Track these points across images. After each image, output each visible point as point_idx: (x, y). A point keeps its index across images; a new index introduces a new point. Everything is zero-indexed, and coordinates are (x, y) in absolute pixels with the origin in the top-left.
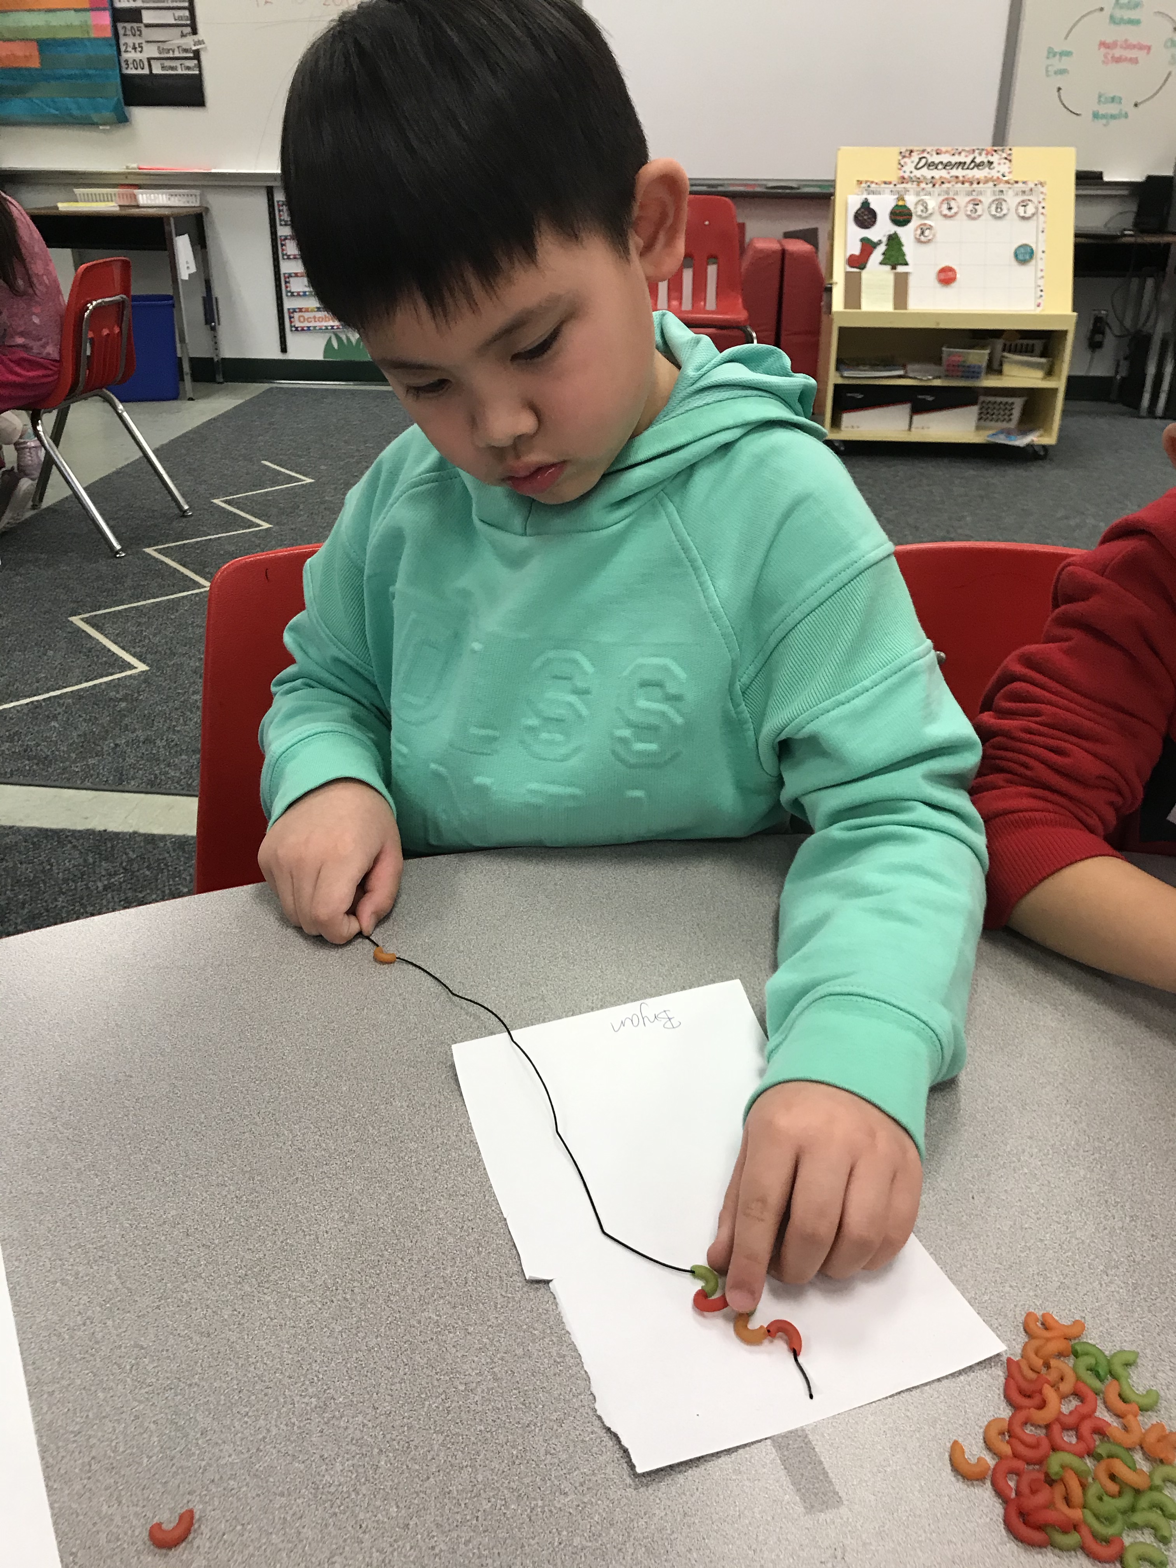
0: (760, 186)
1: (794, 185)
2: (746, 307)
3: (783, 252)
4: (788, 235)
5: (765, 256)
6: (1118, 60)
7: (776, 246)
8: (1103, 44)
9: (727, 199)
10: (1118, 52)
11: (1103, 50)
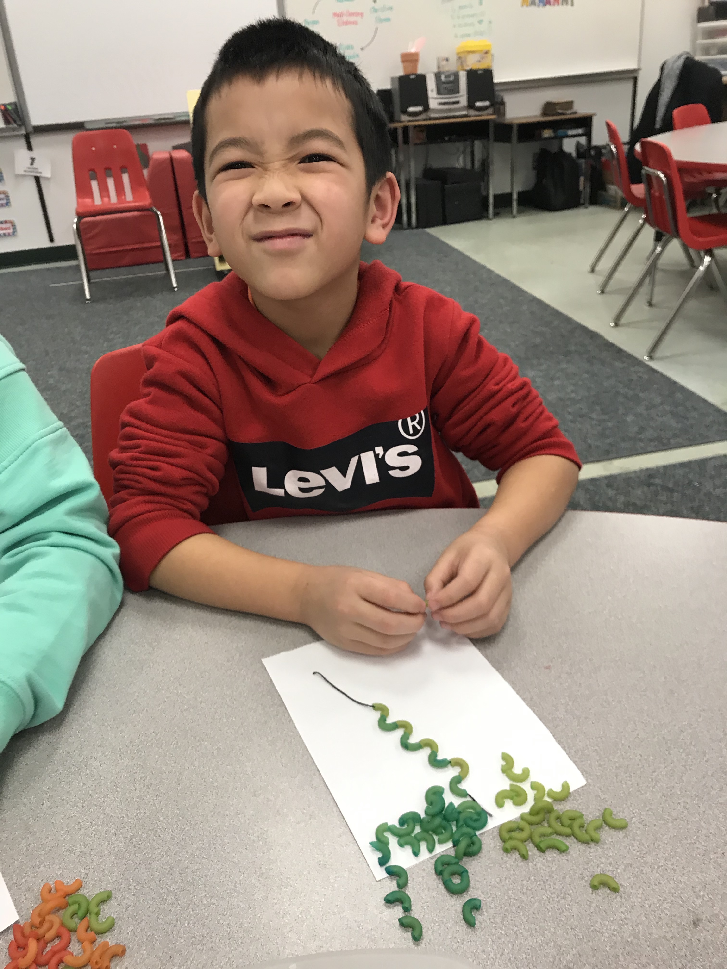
0: (151, 119)
1: (171, 116)
2: (152, 196)
3: (171, 159)
4: (176, 148)
5: (160, 163)
6: (346, 23)
7: (166, 156)
8: (335, 15)
9: (125, 131)
10: (345, 19)
11: (336, 18)
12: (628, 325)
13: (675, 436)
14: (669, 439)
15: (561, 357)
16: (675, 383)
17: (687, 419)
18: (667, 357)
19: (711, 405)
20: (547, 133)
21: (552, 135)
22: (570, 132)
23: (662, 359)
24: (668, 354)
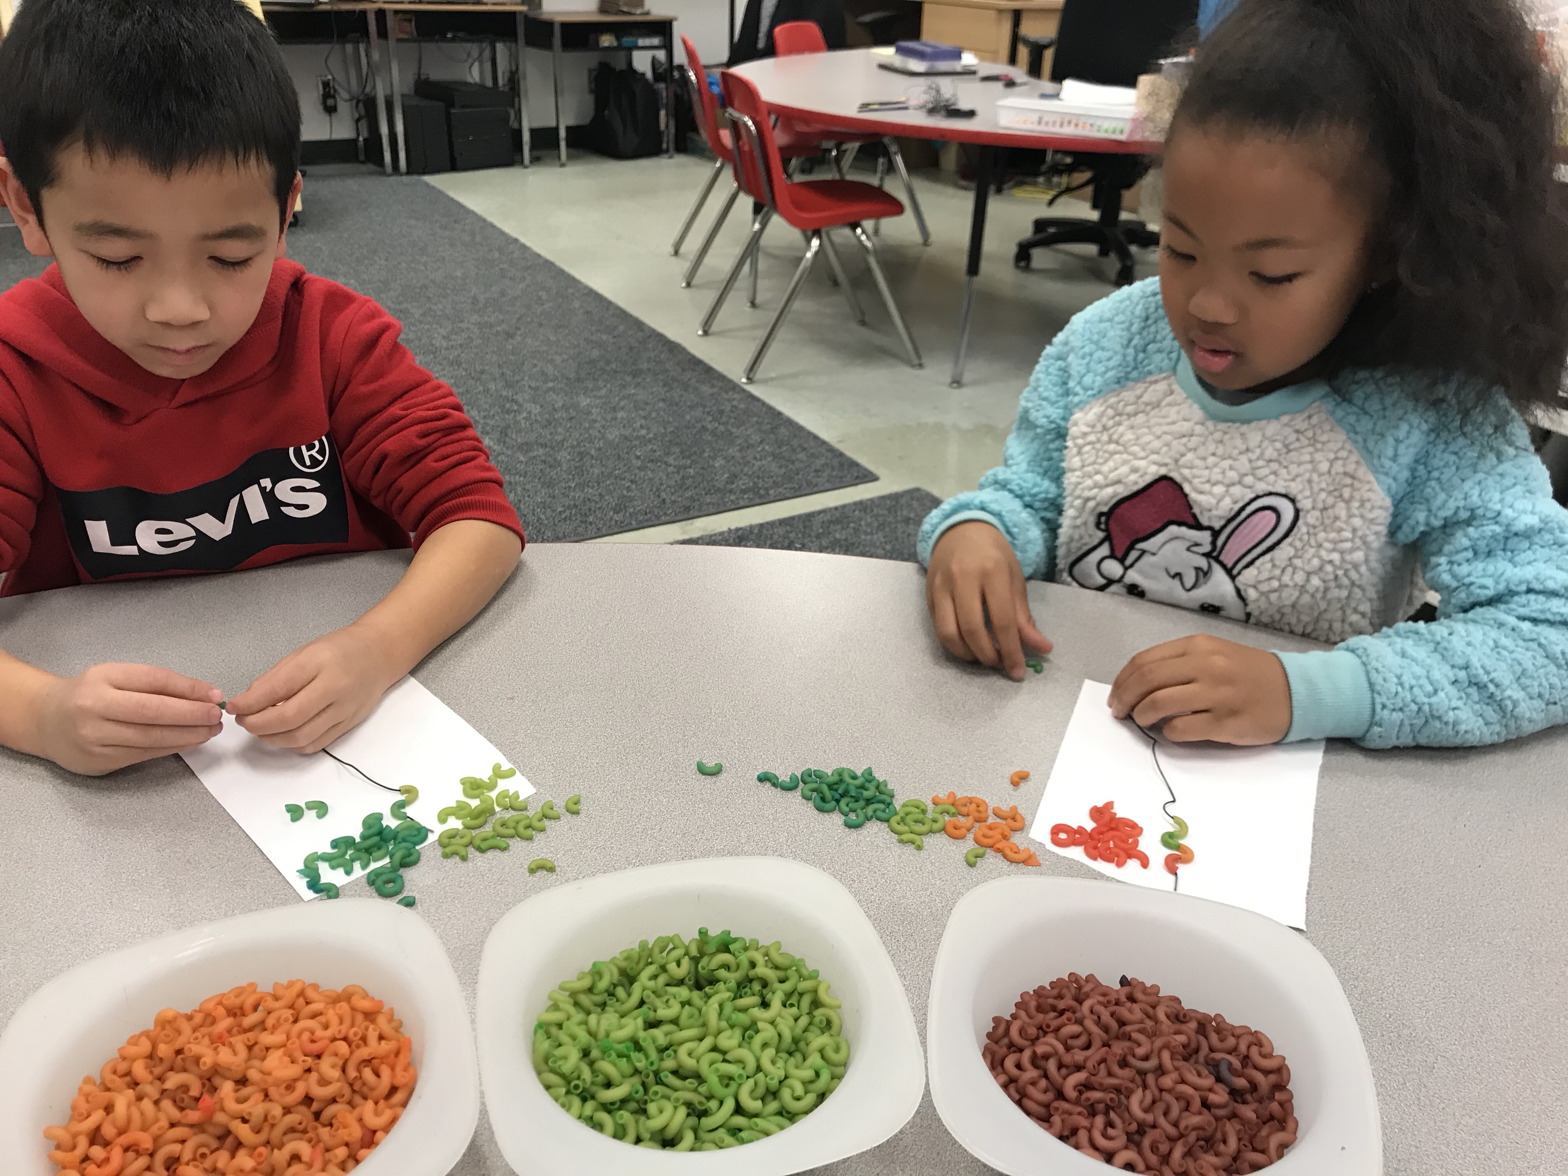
12: (721, 333)
13: (776, 484)
14: (767, 489)
15: (628, 379)
16: (780, 414)
17: (793, 463)
18: (772, 379)
19: (824, 443)
20: (607, 40)
21: (615, 44)
22: (641, 42)
23: (765, 381)
24: (773, 375)
